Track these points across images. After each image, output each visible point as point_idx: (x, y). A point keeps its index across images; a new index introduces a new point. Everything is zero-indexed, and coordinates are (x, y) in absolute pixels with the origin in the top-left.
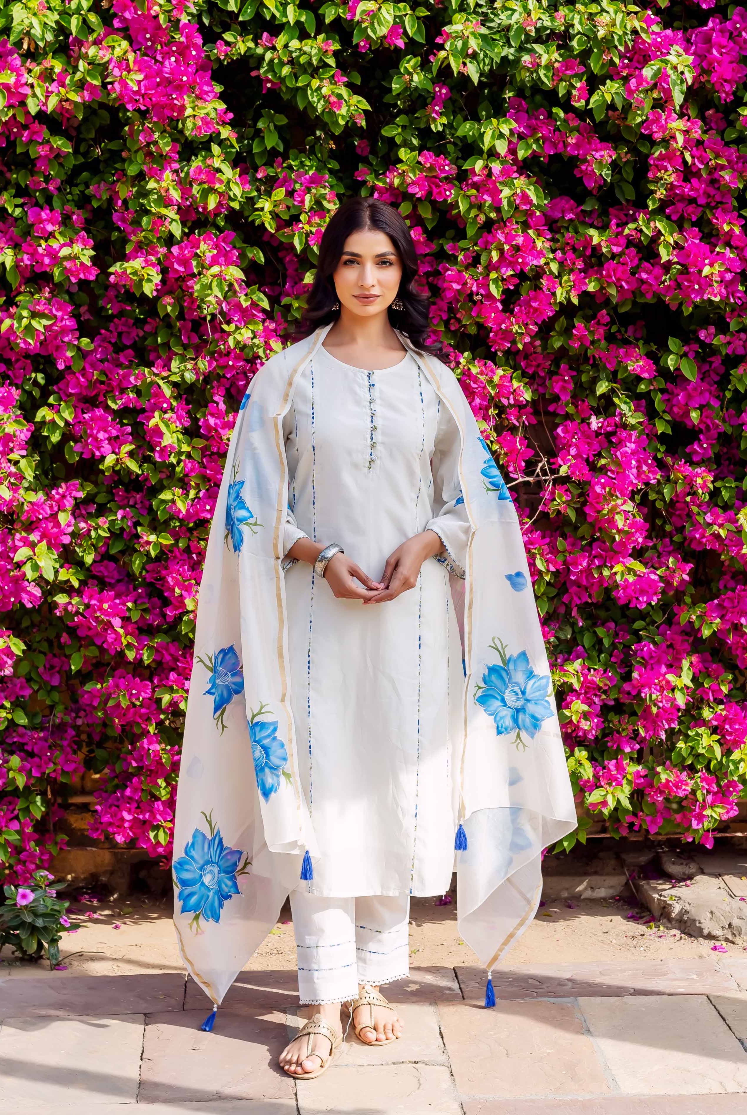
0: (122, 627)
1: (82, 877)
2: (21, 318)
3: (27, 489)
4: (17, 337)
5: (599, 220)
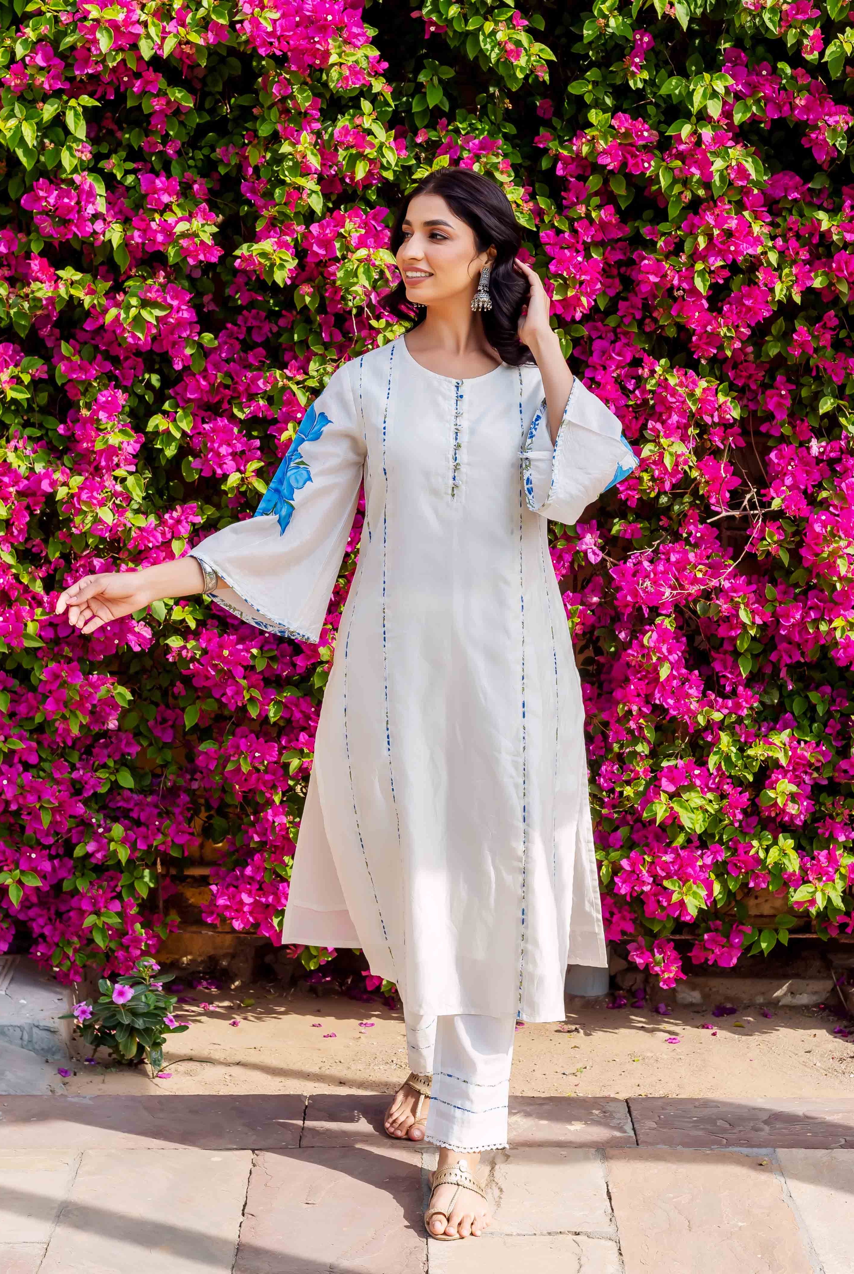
0: (244, 678)
1: (199, 959)
2: (129, 307)
3: (137, 512)
4: (124, 330)
5: (830, 201)
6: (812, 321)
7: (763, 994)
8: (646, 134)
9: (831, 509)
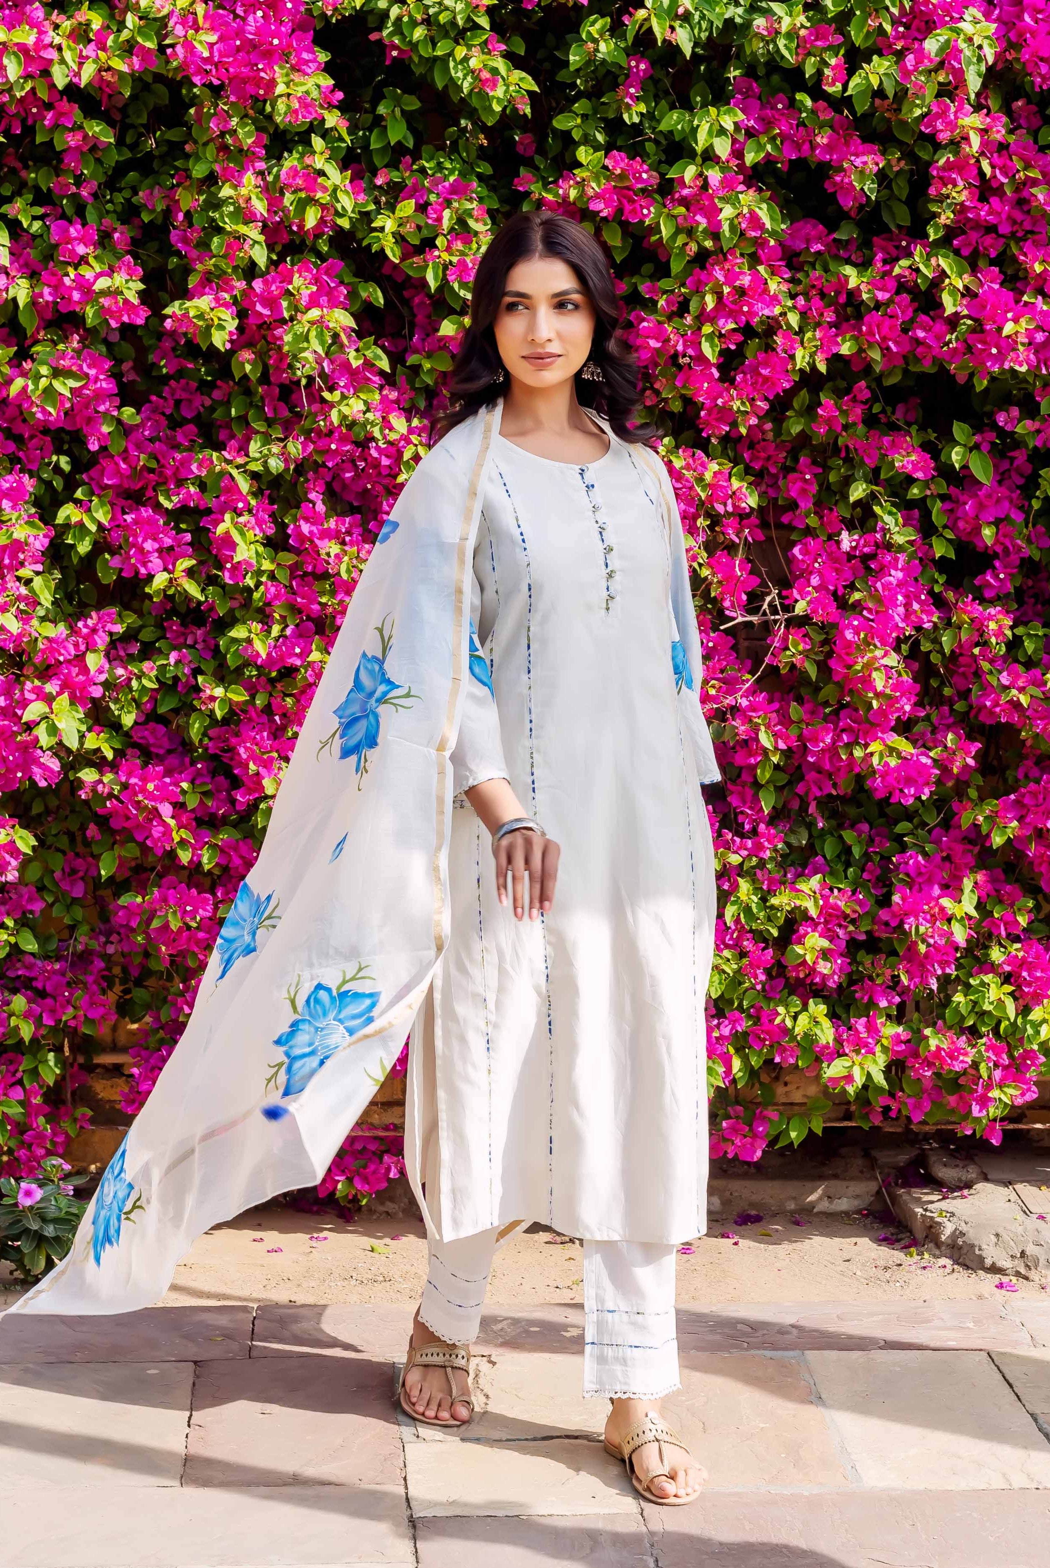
0: (173, 817)
2: (38, 377)
3: (43, 619)
4: (32, 403)
5: (859, 254)
6: (839, 393)
7: (794, 1198)
8: (645, 176)
9: (865, 613)
